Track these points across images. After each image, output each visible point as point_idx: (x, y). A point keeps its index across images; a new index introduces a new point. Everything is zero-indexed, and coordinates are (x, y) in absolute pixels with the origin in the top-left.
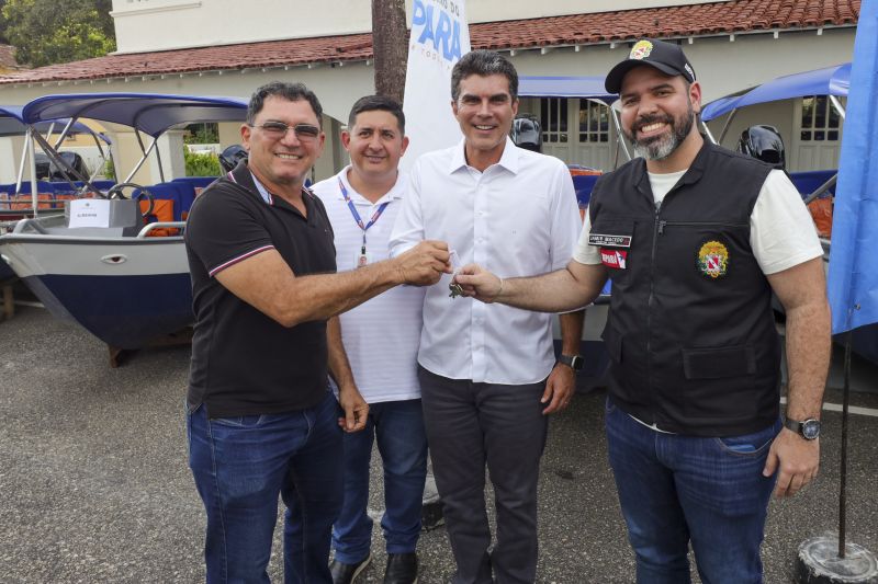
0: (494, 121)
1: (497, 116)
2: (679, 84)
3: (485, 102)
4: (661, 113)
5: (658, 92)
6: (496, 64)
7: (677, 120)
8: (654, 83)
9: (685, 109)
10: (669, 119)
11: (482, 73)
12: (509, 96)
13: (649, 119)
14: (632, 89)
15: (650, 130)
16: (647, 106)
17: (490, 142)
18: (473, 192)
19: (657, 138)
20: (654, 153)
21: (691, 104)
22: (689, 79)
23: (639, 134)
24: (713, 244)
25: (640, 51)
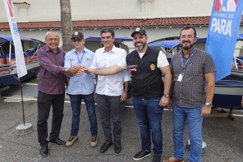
0: (108, 42)
1: (108, 41)
2: (144, 36)
3: (106, 38)
4: (141, 41)
5: (140, 38)
6: (107, 30)
7: (143, 43)
8: (140, 36)
10: (142, 43)
11: (105, 32)
12: (111, 37)
13: (138, 42)
14: (136, 37)
15: (139, 44)
16: (138, 40)
17: (108, 46)
18: (106, 57)
19: (140, 46)
20: (139, 49)
21: (146, 40)
22: (146, 35)
23: (136, 45)
24: (152, 64)
25: (138, 29)
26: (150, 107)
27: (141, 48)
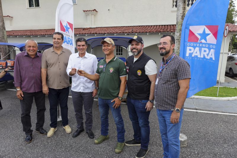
2: (140, 44)
3: (81, 46)
4: (136, 48)
7: (138, 50)
8: (136, 43)
9: (140, 48)
10: (137, 50)
12: (85, 45)
13: (134, 49)
14: (133, 43)
15: (134, 50)
16: (134, 46)
18: (80, 61)
19: (135, 52)
20: (134, 54)
21: (141, 47)
22: (142, 43)
23: (132, 51)
24: (139, 70)
25: (135, 37)
26: (136, 106)
27: (136, 54)
